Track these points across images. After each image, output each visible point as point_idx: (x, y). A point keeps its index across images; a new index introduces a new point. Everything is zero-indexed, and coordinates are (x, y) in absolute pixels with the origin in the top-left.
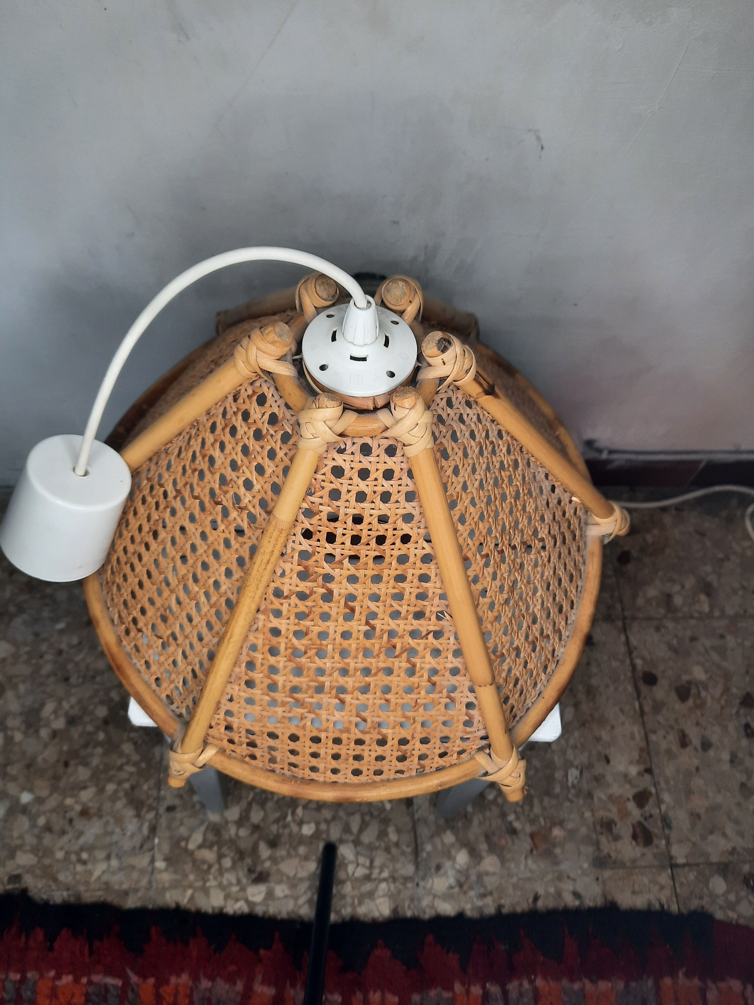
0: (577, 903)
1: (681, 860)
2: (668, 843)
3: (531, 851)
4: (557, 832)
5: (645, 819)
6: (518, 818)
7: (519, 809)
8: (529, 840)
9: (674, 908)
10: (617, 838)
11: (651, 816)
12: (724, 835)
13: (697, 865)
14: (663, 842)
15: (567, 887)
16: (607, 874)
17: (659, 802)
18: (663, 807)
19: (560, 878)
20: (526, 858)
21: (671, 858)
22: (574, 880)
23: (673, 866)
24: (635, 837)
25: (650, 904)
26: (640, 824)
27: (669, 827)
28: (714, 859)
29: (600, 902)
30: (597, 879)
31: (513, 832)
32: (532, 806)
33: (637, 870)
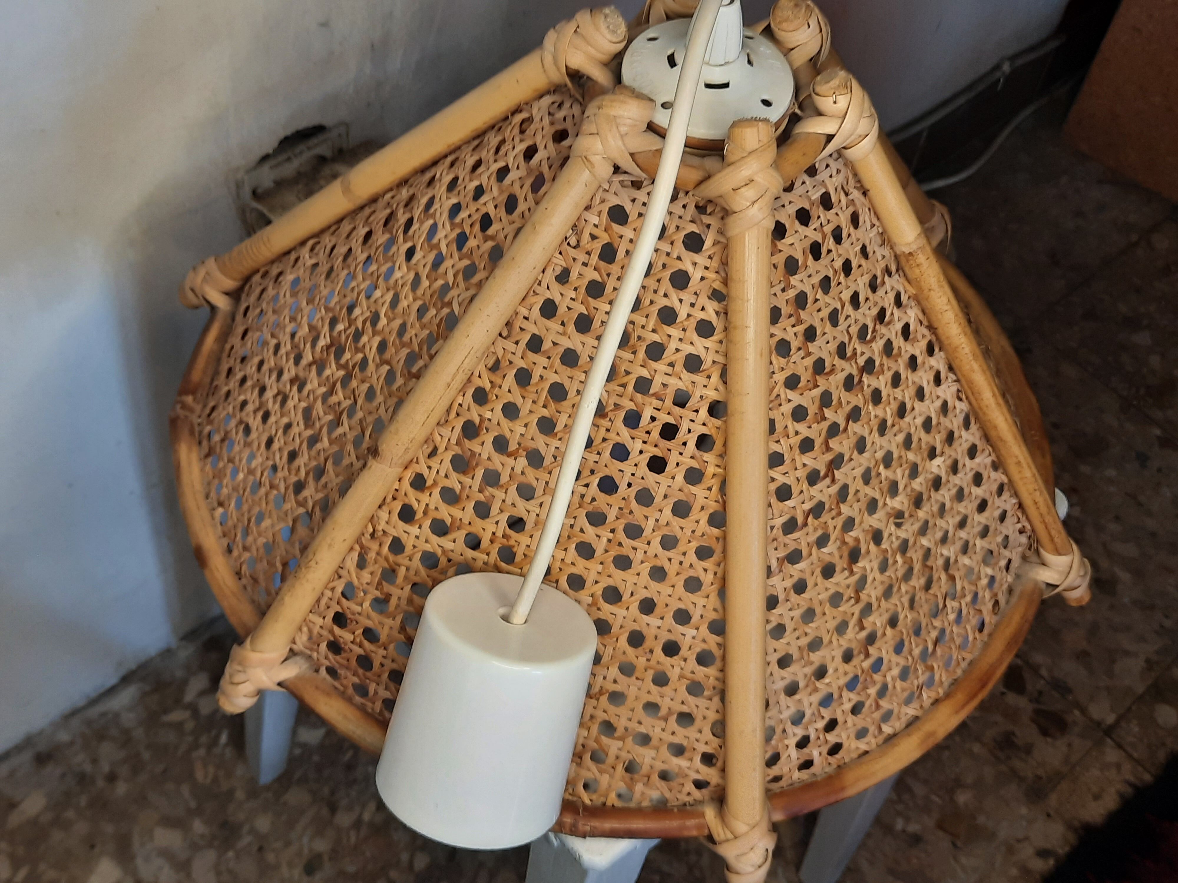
0: (1051, 862)
1: (1110, 719)
2: (1084, 711)
3: (954, 845)
4: (963, 798)
5: (1037, 701)
6: (907, 820)
7: (900, 807)
8: (941, 834)
9: (1148, 778)
10: (1028, 749)
11: (1040, 693)
12: (1127, 653)
13: (1129, 709)
14: (1077, 712)
15: (1026, 852)
16: (1053, 799)
17: (1035, 669)
18: (1044, 672)
19: (1010, 850)
20: (955, 859)
21: (1099, 724)
22: (1027, 838)
23: (1109, 731)
24: (1045, 732)
25: (1121, 795)
26: (1037, 712)
27: (1069, 690)
28: (1140, 689)
29: (1072, 838)
30: (1049, 815)
31: (916, 840)
32: (910, 790)
33: (1078, 768)
